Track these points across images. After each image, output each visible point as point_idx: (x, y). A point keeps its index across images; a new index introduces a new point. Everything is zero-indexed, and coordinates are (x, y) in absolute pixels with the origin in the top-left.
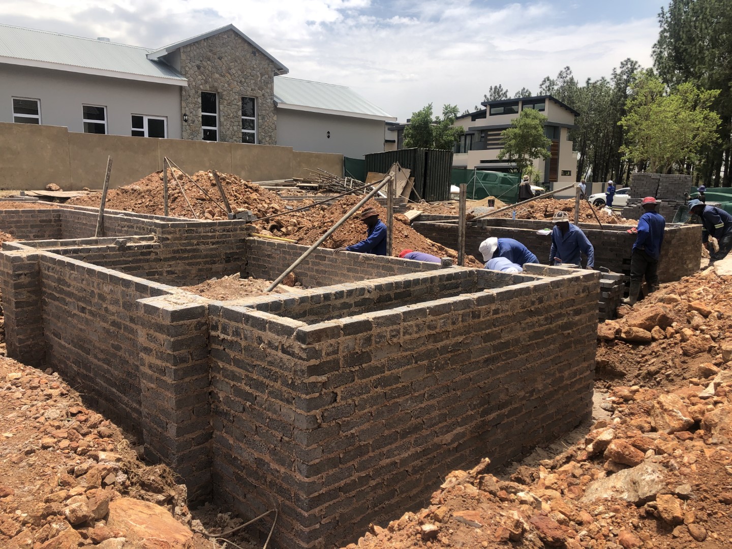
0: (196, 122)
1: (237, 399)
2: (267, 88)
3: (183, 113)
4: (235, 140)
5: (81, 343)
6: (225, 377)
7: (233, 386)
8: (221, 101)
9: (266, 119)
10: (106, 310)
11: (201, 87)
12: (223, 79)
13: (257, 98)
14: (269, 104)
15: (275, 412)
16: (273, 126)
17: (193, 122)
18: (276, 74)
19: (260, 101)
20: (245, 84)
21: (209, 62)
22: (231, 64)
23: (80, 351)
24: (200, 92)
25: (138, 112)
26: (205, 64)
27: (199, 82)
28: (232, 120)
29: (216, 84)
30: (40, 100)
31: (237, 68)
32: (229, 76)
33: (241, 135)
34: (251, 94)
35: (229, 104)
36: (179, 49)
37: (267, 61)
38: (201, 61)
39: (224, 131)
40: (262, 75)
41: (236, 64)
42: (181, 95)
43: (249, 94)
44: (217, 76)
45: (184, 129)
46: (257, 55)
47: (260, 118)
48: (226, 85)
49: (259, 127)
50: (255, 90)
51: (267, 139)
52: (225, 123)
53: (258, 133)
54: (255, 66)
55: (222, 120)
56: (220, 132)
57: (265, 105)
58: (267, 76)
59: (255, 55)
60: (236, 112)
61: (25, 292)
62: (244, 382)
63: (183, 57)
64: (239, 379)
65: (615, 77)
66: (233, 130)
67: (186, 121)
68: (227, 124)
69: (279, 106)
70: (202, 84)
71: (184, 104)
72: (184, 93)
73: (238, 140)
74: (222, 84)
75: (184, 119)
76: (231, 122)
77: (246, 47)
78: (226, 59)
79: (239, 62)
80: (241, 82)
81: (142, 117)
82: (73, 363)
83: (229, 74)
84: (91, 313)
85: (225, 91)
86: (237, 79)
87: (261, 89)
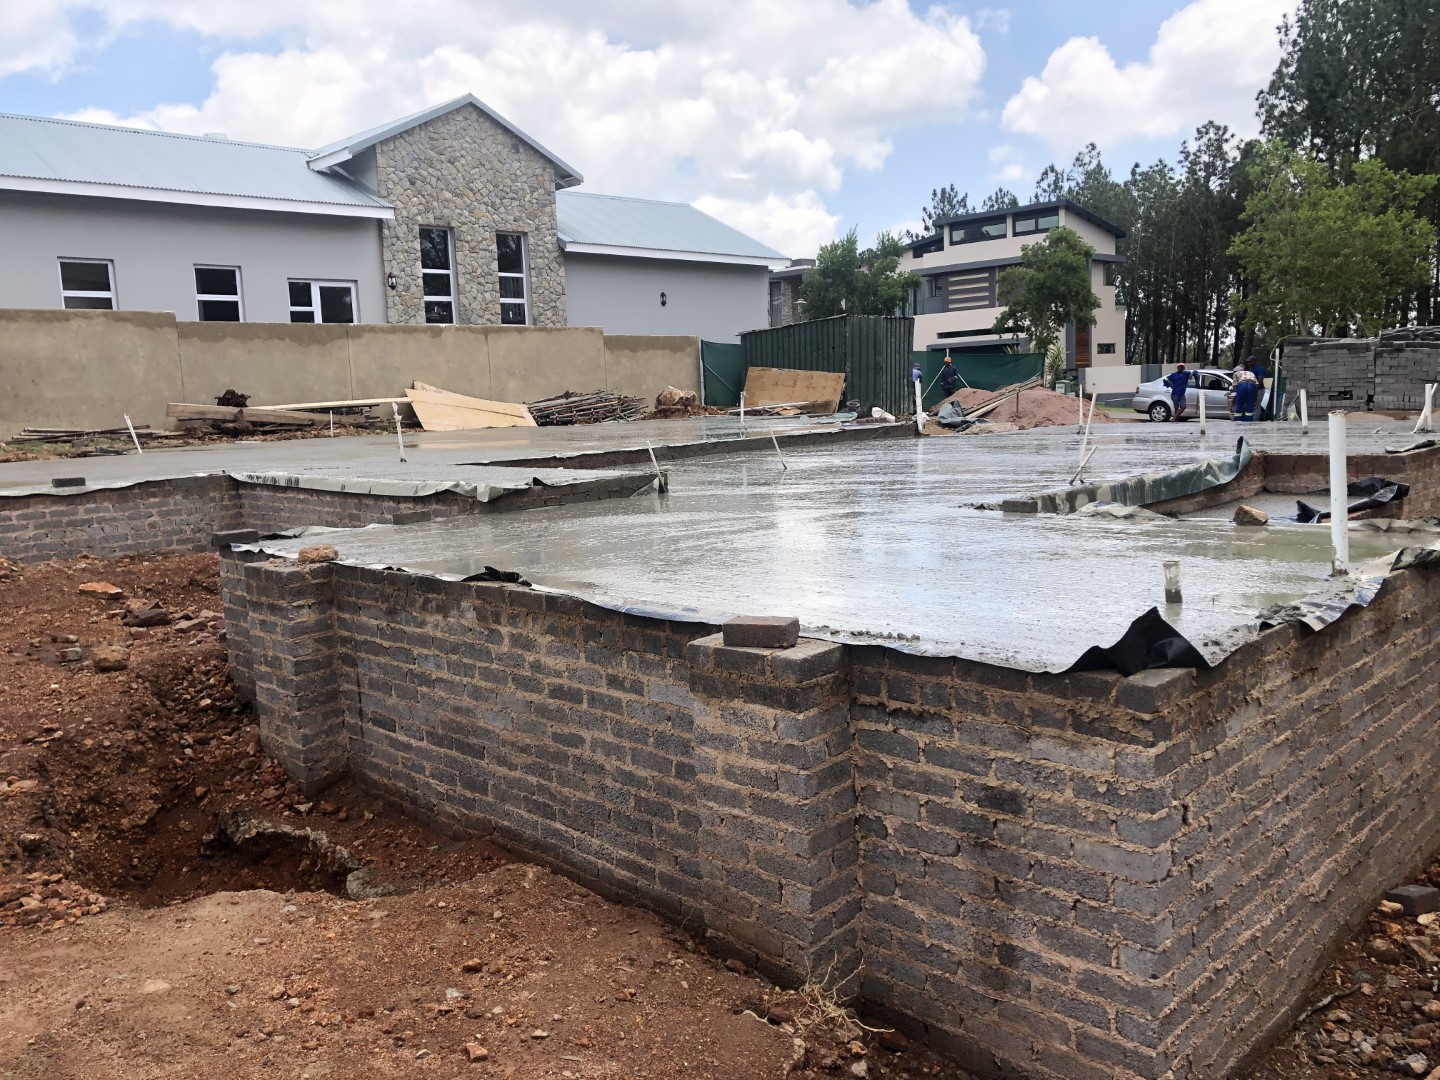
0: (413, 288)
1: (938, 829)
2: (544, 213)
3: (388, 271)
4: (488, 320)
5: (459, 737)
6: (903, 787)
7: (927, 803)
8: (459, 244)
9: (545, 276)
10: (537, 667)
11: (419, 218)
12: (458, 200)
13: (525, 234)
14: (550, 246)
15: (1056, 850)
16: (559, 288)
17: (407, 289)
18: (559, 187)
19: (531, 240)
20: (502, 210)
21: (430, 170)
22: (473, 172)
23: (454, 753)
24: (417, 229)
25: (301, 274)
26: (425, 173)
27: (414, 210)
28: (481, 280)
29: (446, 212)
30: (112, 261)
31: (484, 179)
32: (471, 195)
33: (498, 309)
34: (515, 227)
35: (472, 250)
36: (373, 147)
37: (542, 161)
38: (416, 168)
39: (466, 302)
40: (533, 190)
41: (483, 170)
42: (381, 237)
43: (510, 227)
44: (448, 195)
45: (390, 304)
46: (521, 150)
47: (533, 273)
48: (466, 213)
49: (532, 292)
50: (521, 218)
51: (549, 314)
52: (468, 287)
53: (532, 303)
54: (519, 173)
55: (462, 281)
56: (459, 303)
57: (541, 248)
58: (541, 191)
59: (518, 152)
60: (488, 265)
61: (310, 642)
62: (959, 793)
63: (381, 160)
64: (946, 789)
65: (1186, 158)
66: (484, 299)
67: (393, 287)
68: (472, 289)
69: (569, 248)
70: (420, 214)
71: (387, 255)
72: (386, 232)
73: (493, 318)
74: (458, 211)
75: (389, 282)
76: (480, 283)
77: (501, 137)
78: (463, 161)
79: (488, 166)
80: (493, 205)
81: (309, 285)
82: (433, 776)
83: (471, 190)
84: (487, 674)
85: (464, 224)
86: (486, 199)
87: (532, 216)
